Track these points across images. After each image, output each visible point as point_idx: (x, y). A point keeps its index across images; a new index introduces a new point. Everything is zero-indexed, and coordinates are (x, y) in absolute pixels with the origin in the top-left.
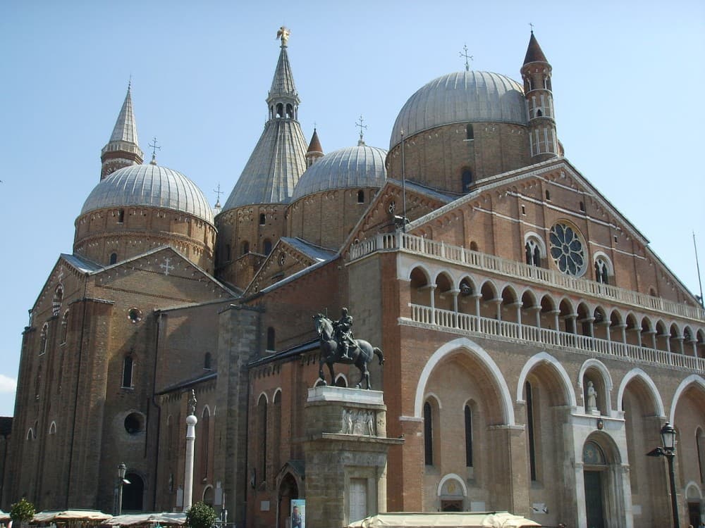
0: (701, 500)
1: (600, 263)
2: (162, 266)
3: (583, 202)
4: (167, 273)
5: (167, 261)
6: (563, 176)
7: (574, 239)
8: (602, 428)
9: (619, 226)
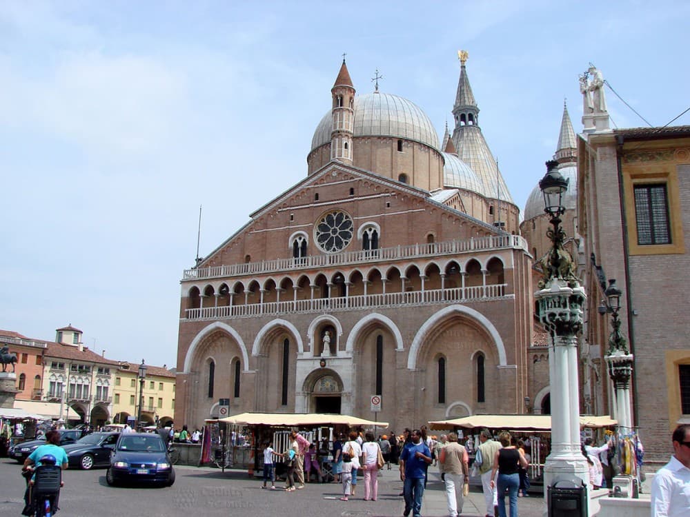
1: (370, 230)
3: (353, 187)
6: (334, 175)
7: (344, 221)
8: (325, 366)
9: (393, 192)
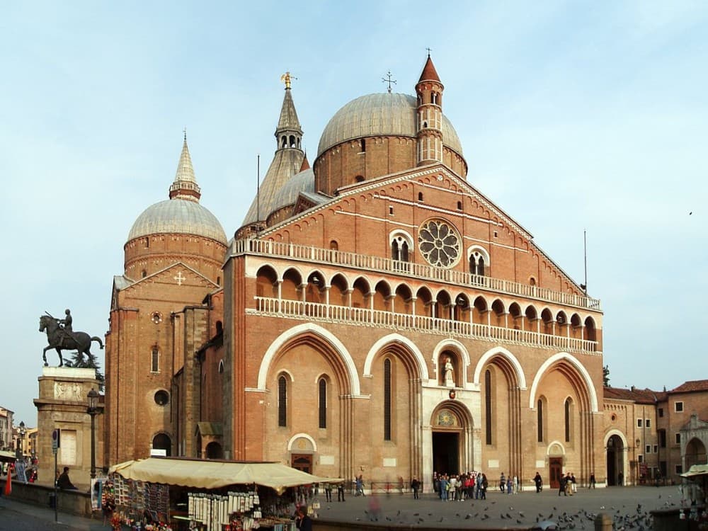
0: (563, 456)
1: (477, 254)
2: (176, 278)
3: (461, 201)
4: (180, 283)
5: (180, 273)
6: (440, 178)
7: (449, 235)
8: (453, 398)
9: (501, 223)
